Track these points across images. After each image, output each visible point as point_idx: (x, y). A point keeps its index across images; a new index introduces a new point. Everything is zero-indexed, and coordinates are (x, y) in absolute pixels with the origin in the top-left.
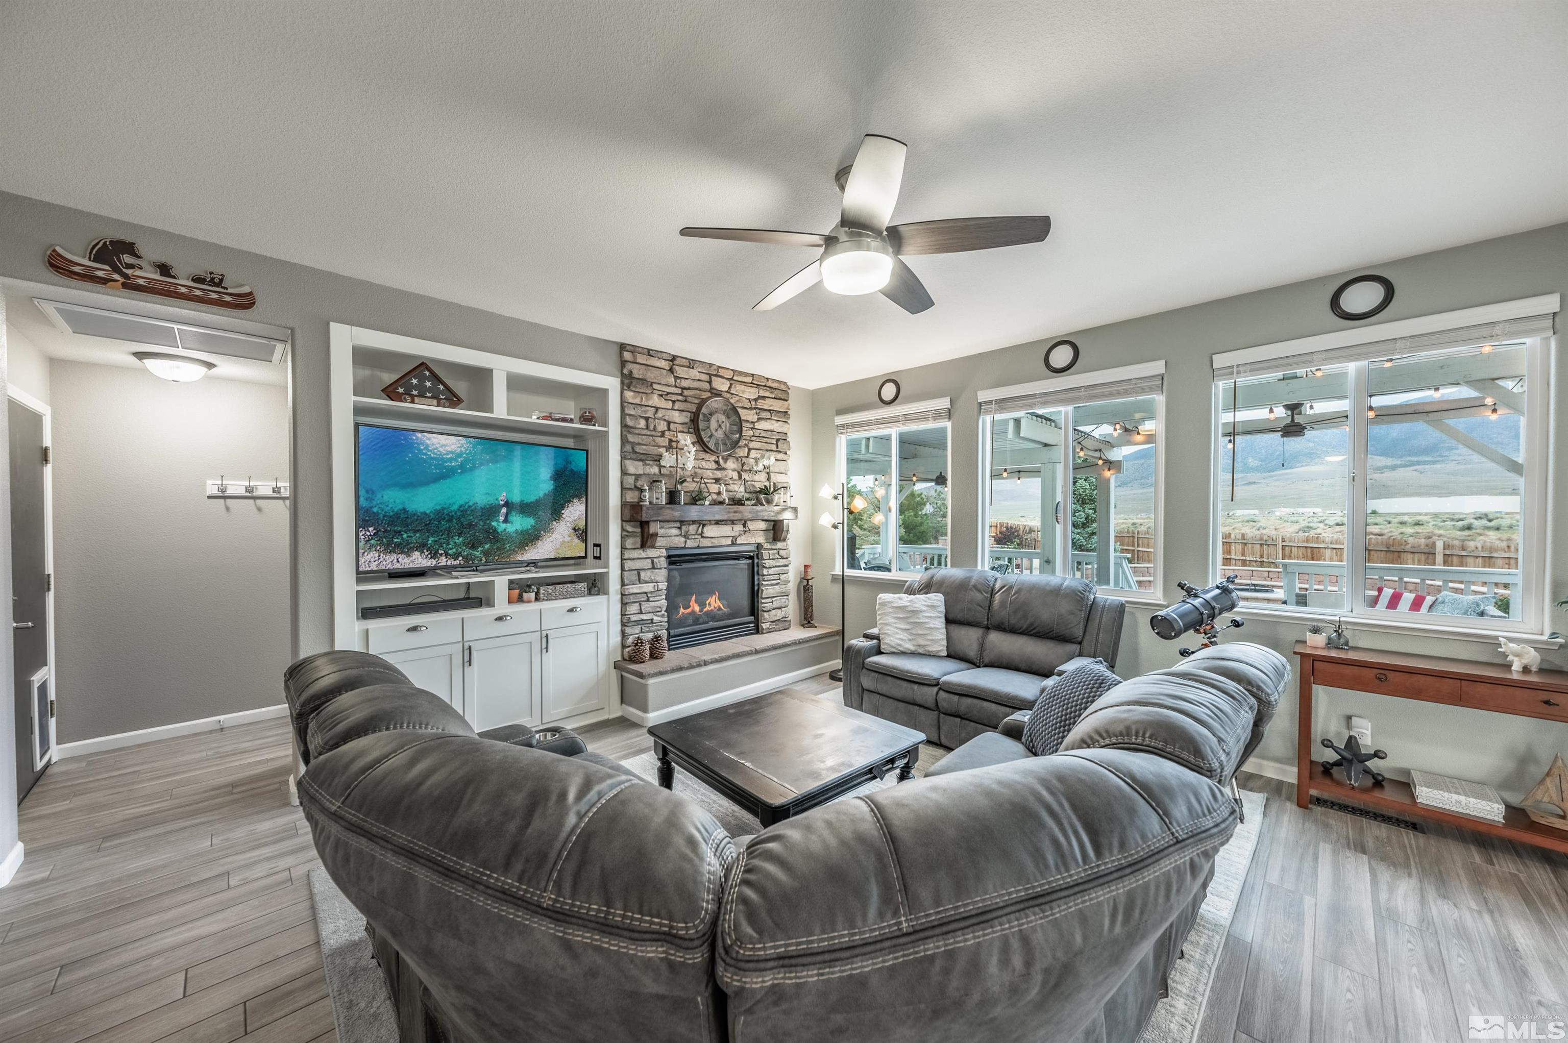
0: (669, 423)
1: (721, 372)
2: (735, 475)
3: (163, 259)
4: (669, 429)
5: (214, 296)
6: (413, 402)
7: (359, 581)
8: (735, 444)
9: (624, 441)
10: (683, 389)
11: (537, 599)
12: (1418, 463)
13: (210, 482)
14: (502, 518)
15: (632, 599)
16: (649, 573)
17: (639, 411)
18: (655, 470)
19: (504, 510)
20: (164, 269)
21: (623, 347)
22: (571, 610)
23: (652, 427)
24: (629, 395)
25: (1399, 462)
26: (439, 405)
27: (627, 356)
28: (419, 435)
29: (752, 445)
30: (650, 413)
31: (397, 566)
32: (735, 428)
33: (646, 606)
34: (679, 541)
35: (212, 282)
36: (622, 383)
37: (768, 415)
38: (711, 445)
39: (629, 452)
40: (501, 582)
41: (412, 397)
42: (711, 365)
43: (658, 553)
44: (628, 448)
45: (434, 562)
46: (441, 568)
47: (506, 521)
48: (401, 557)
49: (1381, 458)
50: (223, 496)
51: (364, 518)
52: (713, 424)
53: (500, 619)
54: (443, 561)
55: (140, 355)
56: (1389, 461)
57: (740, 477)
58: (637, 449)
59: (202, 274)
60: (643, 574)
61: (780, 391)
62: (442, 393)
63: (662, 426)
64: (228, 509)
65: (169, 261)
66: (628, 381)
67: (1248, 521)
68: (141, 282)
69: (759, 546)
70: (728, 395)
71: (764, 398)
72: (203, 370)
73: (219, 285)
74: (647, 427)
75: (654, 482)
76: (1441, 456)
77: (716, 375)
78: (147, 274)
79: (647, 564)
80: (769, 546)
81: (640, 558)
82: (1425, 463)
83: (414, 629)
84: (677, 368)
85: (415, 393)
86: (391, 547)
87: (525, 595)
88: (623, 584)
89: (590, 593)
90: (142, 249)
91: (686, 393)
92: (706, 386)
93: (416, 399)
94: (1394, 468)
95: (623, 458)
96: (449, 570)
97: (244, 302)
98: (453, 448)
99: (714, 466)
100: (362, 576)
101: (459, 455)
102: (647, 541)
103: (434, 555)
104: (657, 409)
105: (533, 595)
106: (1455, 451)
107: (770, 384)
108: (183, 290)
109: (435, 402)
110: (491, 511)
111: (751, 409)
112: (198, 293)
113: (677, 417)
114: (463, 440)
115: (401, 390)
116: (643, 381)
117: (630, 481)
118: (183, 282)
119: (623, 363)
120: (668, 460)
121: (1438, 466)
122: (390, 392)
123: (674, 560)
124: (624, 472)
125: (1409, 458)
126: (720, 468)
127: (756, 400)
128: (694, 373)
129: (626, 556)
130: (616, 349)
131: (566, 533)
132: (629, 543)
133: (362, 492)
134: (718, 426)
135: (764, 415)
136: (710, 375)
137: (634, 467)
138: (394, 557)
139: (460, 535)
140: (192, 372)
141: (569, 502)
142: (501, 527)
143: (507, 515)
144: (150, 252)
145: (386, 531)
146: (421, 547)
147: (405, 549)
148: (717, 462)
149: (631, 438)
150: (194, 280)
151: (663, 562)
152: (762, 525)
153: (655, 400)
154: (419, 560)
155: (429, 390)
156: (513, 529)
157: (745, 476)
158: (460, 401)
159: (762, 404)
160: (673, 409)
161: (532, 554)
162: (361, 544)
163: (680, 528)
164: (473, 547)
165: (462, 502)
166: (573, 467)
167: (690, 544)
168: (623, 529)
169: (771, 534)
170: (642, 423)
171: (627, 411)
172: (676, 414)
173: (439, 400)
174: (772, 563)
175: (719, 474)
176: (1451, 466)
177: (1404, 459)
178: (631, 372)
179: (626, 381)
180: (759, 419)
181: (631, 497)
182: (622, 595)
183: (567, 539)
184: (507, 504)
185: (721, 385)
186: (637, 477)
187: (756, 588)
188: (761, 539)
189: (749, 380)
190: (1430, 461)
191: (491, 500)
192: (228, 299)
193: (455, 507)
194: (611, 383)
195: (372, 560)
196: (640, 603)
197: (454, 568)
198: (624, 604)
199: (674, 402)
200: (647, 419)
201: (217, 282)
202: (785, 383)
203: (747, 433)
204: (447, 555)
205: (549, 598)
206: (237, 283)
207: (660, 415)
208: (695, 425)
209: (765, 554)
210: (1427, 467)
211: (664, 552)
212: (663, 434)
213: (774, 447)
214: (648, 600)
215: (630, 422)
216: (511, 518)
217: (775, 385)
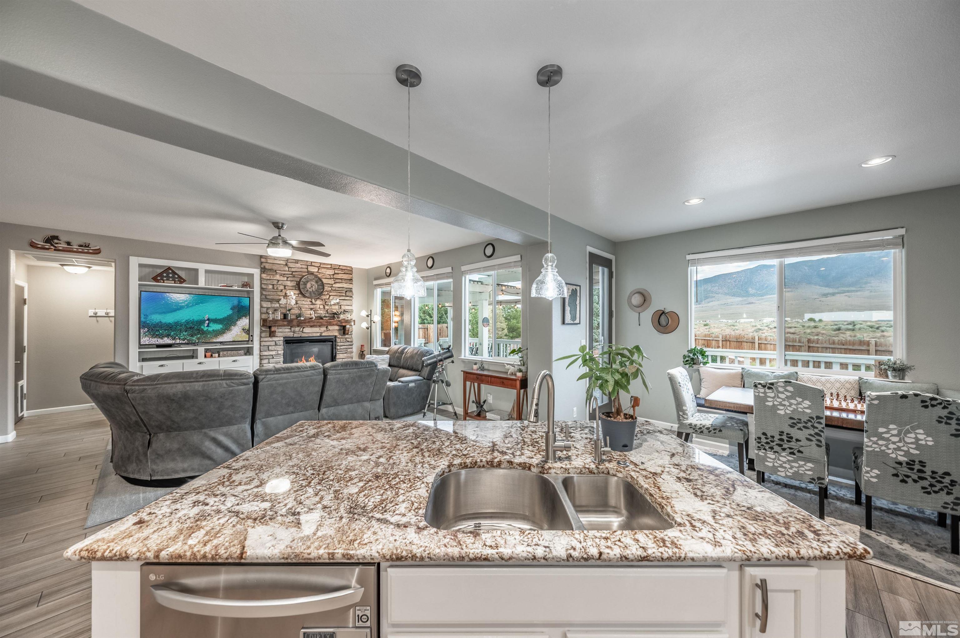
0: (285, 286)
1: (313, 264)
2: (322, 307)
3: (68, 240)
4: (285, 289)
5: (86, 251)
6: (164, 282)
7: (139, 348)
8: (321, 294)
9: (262, 294)
10: (293, 272)
11: (219, 356)
12: (848, 291)
13: (90, 311)
14: (206, 325)
15: (264, 357)
16: (273, 347)
17: (269, 282)
18: (278, 305)
19: (207, 322)
20: (69, 243)
21: (261, 257)
22: (234, 361)
23: (276, 288)
24: (264, 276)
25: (837, 291)
26: (175, 283)
27: (263, 260)
28: (168, 294)
29: (331, 294)
30: (275, 282)
31: (158, 343)
32: (321, 287)
33: (271, 360)
34: (291, 334)
35: (86, 246)
36: (261, 271)
37: (340, 281)
38: (307, 295)
39: (264, 298)
40: (201, 350)
41: (164, 280)
42: (307, 261)
43: (279, 339)
44: (263, 297)
45: (174, 342)
46: (177, 344)
47: (208, 326)
48: (159, 339)
49: (826, 288)
50: (95, 316)
51: (142, 325)
52: (309, 285)
53: (200, 363)
54: (178, 341)
55: (62, 265)
56: (831, 290)
57: (324, 308)
58: (268, 297)
59: (82, 244)
60: (270, 348)
61: (349, 271)
62: (177, 278)
63: (281, 287)
64: (97, 321)
65: (70, 241)
66: (264, 270)
67: (730, 326)
68: (60, 248)
69: (336, 337)
70: (317, 274)
71: (338, 274)
72: (87, 269)
73: (88, 247)
74: (273, 288)
75: (276, 310)
76: (861, 287)
77: (311, 266)
78: (63, 245)
79: (273, 343)
80: (341, 337)
81: (269, 341)
82: (852, 291)
83: (162, 366)
84: (289, 264)
85: (165, 279)
86: (154, 336)
87: (214, 355)
88: (261, 351)
89: (246, 354)
90: (61, 237)
91: (294, 273)
92: (306, 270)
93: (165, 281)
94: (833, 294)
95: (261, 301)
96: (180, 344)
97: (97, 252)
98: (183, 298)
99: (310, 303)
100: (141, 346)
101: (186, 301)
102: (272, 334)
103: (174, 339)
104: (278, 281)
105: (217, 355)
106: (869, 285)
107: (341, 267)
108: (75, 250)
109: (173, 282)
110: (202, 322)
111: (331, 278)
112: (80, 250)
113: (289, 283)
114: (187, 295)
115: (159, 278)
116: (271, 270)
117: (265, 310)
118: (75, 247)
119: (262, 263)
120: (283, 301)
121: (859, 293)
122: (155, 279)
123: (288, 342)
124: (261, 307)
125: (842, 289)
126: (313, 304)
127: (333, 275)
128: (298, 265)
129: (262, 340)
130: (259, 258)
131: (239, 331)
132: (263, 335)
133: (142, 316)
134: (311, 286)
135: (337, 281)
136: (307, 266)
137: (265, 304)
138: (156, 339)
139: (186, 332)
140: (84, 270)
141: (240, 318)
142: (205, 329)
143: (208, 324)
144: (64, 238)
145: (152, 330)
146: (168, 336)
147: (161, 336)
148: (311, 302)
149: (264, 293)
150: (79, 246)
151: (281, 343)
152: (337, 328)
153: (278, 277)
154: (167, 341)
155: (171, 277)
156: (212, 329)
157: (327, 307)
158: (184, 281)
159: (336, 276)
160: (287, 280)
161: (221, 339)
162: (141, 335)
163: (291, 329)
164: (192, 336)
165: (187, 319)
166: (242, 304)
167: (296, 335)
168: (261, 329)
169: (342, 332)
170: (271, 287)
171: (263, 282)
172: (289, 282)
173: (175, 281)
174: (342, 344)
175: (312, 306)
176: (867, 293)
177: (840, 289)
178: (265, 267)
179: (263, 270)
180: (335, 283)
181: (264, 316)
182: (260, 356)
183: (239, 333)
184: (208, 320)
185: (312, 269)
186: (268, 308)
187: (334, 355)
188: (336, 334)
189: (330, 266)
190: (854, 290)
191: (201, 318)
192: (91, 251)
193: (184, 321)
194: (256, 272)
195: (145, 340)
196: (269, 359)
197: (182, 344)
198: (261, 360)
199: (288, 277)
200: (273, 285)
201: (87, 246)
202: (351, 267)
203: (326, 288)
204: (179, 339)
205: (224, 356)
206: (94, 246)
207: (280, 283)
208: (298, 286)
209: (338, 340)
210: (853, 293)
211: (282, 339)
212: (282, 291)
213: (344, 294)
214: (273, 358)
215: (264, 286)
216: (210, 325)
217: (344, 268)
